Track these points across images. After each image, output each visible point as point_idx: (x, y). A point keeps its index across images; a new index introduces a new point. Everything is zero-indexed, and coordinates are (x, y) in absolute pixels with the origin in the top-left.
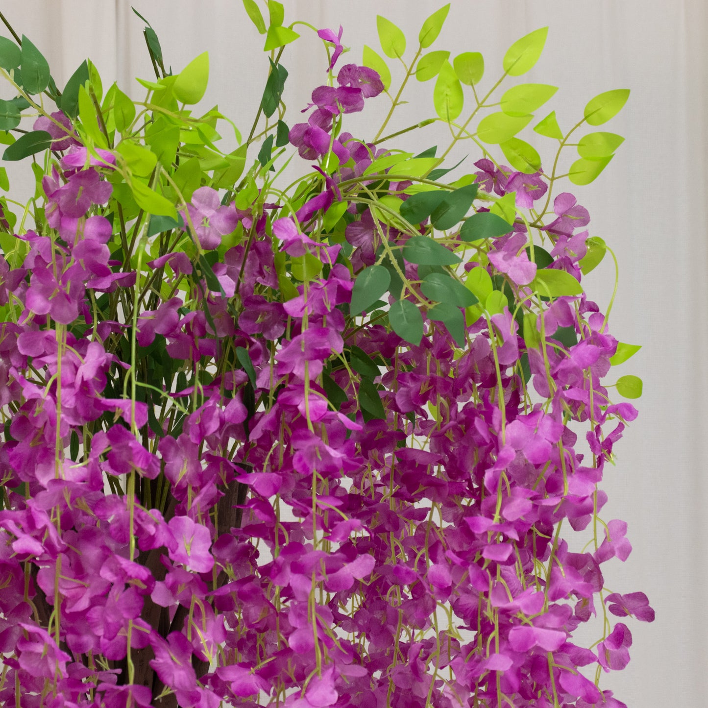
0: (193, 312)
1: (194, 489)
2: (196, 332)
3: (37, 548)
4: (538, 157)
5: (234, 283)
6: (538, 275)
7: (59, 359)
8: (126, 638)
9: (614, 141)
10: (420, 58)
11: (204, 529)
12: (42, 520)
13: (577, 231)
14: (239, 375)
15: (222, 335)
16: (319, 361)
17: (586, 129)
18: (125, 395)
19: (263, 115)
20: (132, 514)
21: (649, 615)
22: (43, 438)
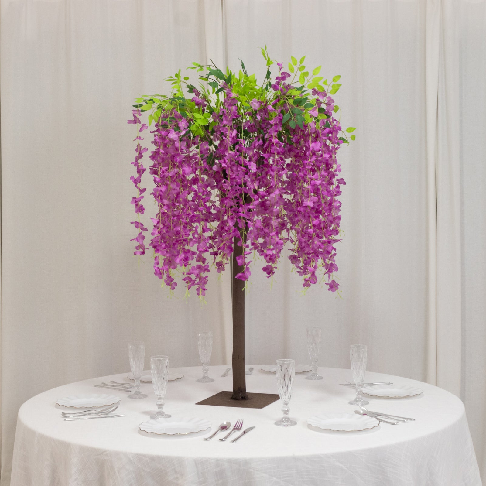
0: (253, 123)
1: (253, 157)
2: (253, 127)
3: (226, 166)
4: (324, 88)
5: (260, 117)
6: (319, 115)
7: (229, 132)
8: (242, 181)
9: (339, 85)
10: (300, 66)
11: (255, 164)
12: (227, 161)
13: (332, 104)
14: (262, 135)
15: (258, 127)
16: (276, 132)
17: (333, 83)
18: (241, 139)
19: (266, 79)
20: (243, 159)
21: (345, 183)
22: (226, 147)
